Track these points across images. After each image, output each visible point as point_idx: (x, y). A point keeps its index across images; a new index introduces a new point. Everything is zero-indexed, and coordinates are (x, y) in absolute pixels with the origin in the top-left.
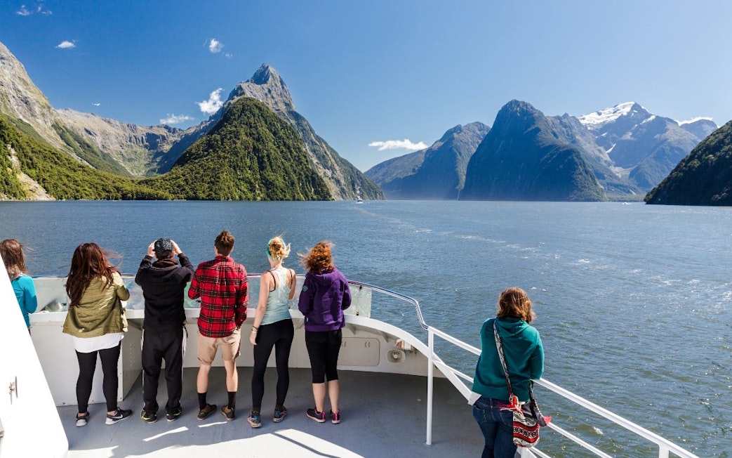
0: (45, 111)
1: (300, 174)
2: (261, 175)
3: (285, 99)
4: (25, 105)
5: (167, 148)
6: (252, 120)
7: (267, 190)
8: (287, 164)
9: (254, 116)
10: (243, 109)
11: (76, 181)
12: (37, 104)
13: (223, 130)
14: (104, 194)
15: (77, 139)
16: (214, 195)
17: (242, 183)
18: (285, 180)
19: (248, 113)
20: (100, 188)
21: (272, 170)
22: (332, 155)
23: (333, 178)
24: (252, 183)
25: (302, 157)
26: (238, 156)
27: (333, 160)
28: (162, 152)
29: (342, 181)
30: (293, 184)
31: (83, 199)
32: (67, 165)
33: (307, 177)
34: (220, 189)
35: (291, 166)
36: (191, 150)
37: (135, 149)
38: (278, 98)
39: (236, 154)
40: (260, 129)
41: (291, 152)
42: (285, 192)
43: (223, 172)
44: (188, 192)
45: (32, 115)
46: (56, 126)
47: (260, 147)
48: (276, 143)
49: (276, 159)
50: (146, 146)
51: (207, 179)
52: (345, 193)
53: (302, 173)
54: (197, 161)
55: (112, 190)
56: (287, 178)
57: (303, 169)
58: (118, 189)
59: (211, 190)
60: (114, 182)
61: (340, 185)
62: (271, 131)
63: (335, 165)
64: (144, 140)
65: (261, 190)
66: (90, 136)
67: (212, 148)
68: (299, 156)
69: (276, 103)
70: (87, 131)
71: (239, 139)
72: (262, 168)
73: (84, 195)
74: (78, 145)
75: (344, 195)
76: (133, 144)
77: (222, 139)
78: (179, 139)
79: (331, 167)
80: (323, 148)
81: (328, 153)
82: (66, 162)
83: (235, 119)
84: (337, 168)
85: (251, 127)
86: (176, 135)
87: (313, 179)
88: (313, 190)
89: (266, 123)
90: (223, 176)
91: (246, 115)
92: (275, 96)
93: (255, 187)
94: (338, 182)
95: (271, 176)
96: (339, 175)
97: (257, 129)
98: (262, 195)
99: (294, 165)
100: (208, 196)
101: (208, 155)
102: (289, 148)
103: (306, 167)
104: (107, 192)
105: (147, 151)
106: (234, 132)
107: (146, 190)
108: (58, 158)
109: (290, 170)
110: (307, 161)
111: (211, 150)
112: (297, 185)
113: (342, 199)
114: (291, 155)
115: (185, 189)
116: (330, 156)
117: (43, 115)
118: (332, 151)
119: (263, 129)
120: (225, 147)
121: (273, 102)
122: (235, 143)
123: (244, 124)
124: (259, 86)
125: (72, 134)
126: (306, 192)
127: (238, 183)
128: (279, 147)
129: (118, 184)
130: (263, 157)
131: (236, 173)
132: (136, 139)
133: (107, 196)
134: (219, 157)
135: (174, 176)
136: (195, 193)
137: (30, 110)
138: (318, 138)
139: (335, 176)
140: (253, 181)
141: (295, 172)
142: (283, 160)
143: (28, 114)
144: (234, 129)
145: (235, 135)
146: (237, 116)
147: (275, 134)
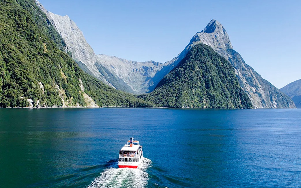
0: (92, 56)
1: (232, 91)
2: (206, 92)
3: (225, 41)
4: (83, 54)
5: (153, 75)
6: (202, 58)
7: (210, 101)
8: (224, 85)
9: (204, 55)
10: (197, 52)
11: (108, 96)
12: (88, 52)
13: (185, 65)
14: (121, 104)
15: (107, 71)
16: (178, 105)
17: (195, 97)
18: (222, 95)
19: (200, 54)
20: (119, 100)
21: (214, 89)
22: (257, 78)
23: (256, 93)
24: (201, 97)
25: (233, 80)
26: (193, 81)
27: (257, 81)
28: (150, 77)
29: (263, 95)
30: (227, 97)
31: (111, 106)
32: (103, 88)
33: (236, 93)
34: (182, 101)
35: (226, 86)
36: (167, 77)
37: (135, 76)
38: (221, 41)
39: (192, 79)
40: (207, 63)
41: (226, 77)
42: (222, 103)
43: (184, 91)
44: (164, 103)
45: (86, 59)
46: (97, 64)
47: (207, 74)
48: (217, 72)
49: (217, 81)
50: (142, 74)
51: (175, 95)
52: (264, 103)
53: (234, 91)
54: (169, 84)
55: (124, 101)
56: (223, 94)
57: (234, 88)
58: (127, 101)
59: (177, 101)
60: (125, 97)
61: (261, 97)
62: (214, 64)
63: (259, 84)
64: (141, 70)
65: (206, 102)
66: (113, 69)
67: (178, 76)
68: (232, 80)
69: (219, 44)
70: (111, 66)
71: (194, 70)
72: (207, 87)
73: (111, 104)
74: (107, 74)
75: (264, 105)
76: (135, 73)
77: (184, 71)
78: (160, 69)
79: (255, 85)
80: (250, 73)
81: (254, 76)
82: (103, 85)
83: (192, 58)
84: (260, 86)
85: (202, 62)
86: (158, 66)
87: (241, 95)
88: (240, 101)
89: (211, 59)
90: (184, 93)
91: (199, 55)
92: (219, 39)
93: (203, 100)
94: (260, 95)
95: (213, 92)
96: (261, 91)
97: (205, 63)
98: (207, 105)
99: (228, 86)
100: (175, 105)
101: (175, 80)
102: (225, 74)
103: (236, 87)
104: (122, 102)
105: (142, 77)
106: (191, 66)
107: (142, 101)
108: (99, 84)
109: (226, 88)
110: (237, 83)
111: (178, 77)
112: (230, 99)
113: (262, 107)
114: (227, 79)
115: (162, 101)
116: (255, 78)
117: (91, 58)
118: (257, 74)
119: (210, 64)
120: (186, 76)
121: (218, 44)
122: (192, 73)
123: (197, 61)
124: (209, 34)
125: (104, 68)
126: (235, 103)
127: (193, 97)
128: (219, 74)
129: (128, 98)
130: (208, 81)
131: (192, 91)
132: (136, 70)
133: (122, 104)
134: (182, 82)
135: (157, 93)
136: (167, 103)
137: (85, 56)
138: (247, 66)
139: (258, 92)
140: (201, 96)
141: (229, 90)
142: (221, 83)
143: (84, 58)
144: (191, 64)
145: (192, 68)
146: (194, 56)
147: (217, 66)
